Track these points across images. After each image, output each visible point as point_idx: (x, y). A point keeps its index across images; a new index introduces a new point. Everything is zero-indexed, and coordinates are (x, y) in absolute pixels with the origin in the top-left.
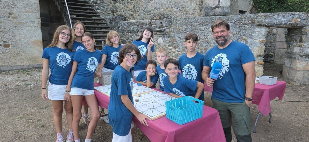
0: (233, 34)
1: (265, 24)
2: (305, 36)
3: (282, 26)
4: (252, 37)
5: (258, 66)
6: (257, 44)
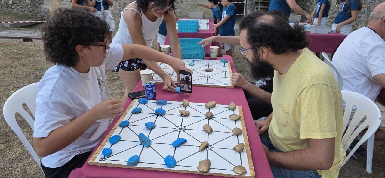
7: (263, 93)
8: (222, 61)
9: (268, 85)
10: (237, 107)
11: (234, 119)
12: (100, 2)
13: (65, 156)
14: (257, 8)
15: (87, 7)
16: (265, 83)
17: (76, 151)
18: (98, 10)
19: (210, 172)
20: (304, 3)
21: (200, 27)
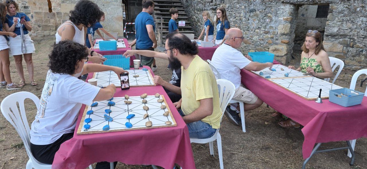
0: (260, 12)
1: (287, 2)
2: (331, 14)
3: (303, 3)
4: (276, 15)
5: (281, 44)
6: (281, 22)
7: (175, 88)
8: (144, 70)
9: (177, 83)
10: (161, 95)
11: (160, 102)
12: (20, 28)
13: (56, 135)
14: (160, 28)
15: (5, 32)
16: (176, 82)
17: (62, 132)
18: (18, 35)
19: (153, 126)
20: (196, 23)
21: (117, 46)
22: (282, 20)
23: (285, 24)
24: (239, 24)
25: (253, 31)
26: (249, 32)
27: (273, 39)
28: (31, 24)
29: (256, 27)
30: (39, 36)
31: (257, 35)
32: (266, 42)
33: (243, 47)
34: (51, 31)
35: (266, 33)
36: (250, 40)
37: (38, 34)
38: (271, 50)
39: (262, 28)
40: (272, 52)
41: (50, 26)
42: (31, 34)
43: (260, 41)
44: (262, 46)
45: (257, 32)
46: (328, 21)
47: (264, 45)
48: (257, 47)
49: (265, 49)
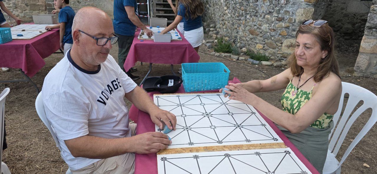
6: (302, 5)
22: (302, 2)
23: (307, 8)
24: (246, 7)
25: (262, 17)
26: (257, 18)
27: (288, 29)
28: (18, 3)
29: (266, 11)
30: (27, 17)
31: (267, 23)
32: (278, 33)
33: (248, 39)
34: (40, 11)
35: (280, 20)
36: (258, 30)
37: (26, 15)
38: (285, 46)
39: (275, 12)
40: (286, 48)
41: (39, 5)
42: (19, 15)
43: (271, 31)
44: (272, 38)
45: (268, 19)
46: (373, 4)
47: (275, 38)
48: (266, 40)
49: (276, 44)
